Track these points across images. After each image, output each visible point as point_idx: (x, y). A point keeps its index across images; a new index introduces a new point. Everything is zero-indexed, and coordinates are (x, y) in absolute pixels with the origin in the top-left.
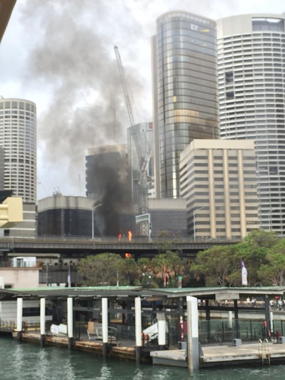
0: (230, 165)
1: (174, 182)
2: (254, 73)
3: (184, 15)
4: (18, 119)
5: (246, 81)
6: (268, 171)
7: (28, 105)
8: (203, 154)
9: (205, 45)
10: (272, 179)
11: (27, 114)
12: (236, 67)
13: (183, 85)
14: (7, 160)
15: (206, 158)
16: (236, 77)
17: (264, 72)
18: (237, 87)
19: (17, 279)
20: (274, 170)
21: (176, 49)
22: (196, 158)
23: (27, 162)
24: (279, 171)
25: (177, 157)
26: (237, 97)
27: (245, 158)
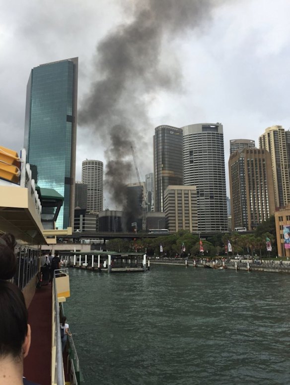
0: (185, 197)
1: (162, 204)
2: (203, 151)
3: (167, 127)
4: (94, 170)
5: (199, 155)
6: (209, 197)
7: (99, 163)
8: (173, 192)
9: (177, 140)
10: (211, 201)
11: (99, 167)
12: (194, 149)
13: (166, 159)
14: (89, 190)
15: (174, 194)
16: (194, 153)
17: (208, 151)
18: (195, 158)
19: (82, 248)
20: (212, 197)
21: (163, 142)
22: (170, 194)
23: (99, 190)
24: (215, 198)
25: (163, 192)
26: (195, 163)
27: (192, 194)
